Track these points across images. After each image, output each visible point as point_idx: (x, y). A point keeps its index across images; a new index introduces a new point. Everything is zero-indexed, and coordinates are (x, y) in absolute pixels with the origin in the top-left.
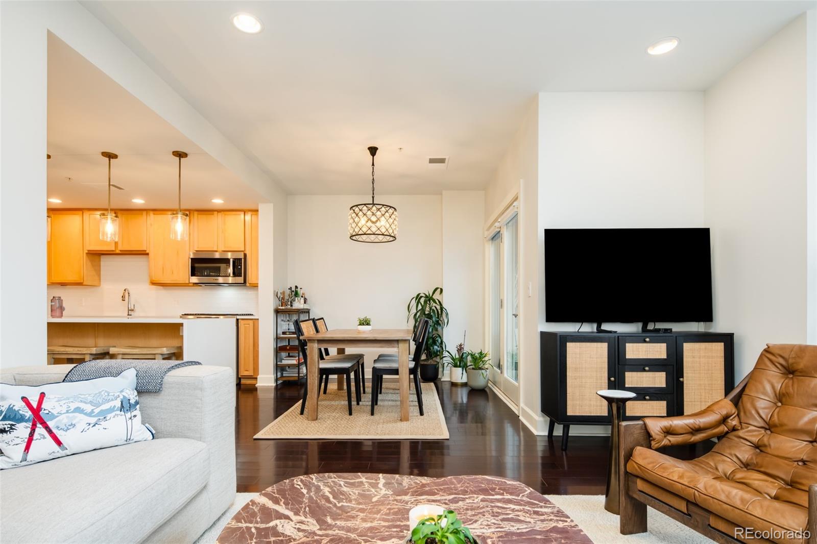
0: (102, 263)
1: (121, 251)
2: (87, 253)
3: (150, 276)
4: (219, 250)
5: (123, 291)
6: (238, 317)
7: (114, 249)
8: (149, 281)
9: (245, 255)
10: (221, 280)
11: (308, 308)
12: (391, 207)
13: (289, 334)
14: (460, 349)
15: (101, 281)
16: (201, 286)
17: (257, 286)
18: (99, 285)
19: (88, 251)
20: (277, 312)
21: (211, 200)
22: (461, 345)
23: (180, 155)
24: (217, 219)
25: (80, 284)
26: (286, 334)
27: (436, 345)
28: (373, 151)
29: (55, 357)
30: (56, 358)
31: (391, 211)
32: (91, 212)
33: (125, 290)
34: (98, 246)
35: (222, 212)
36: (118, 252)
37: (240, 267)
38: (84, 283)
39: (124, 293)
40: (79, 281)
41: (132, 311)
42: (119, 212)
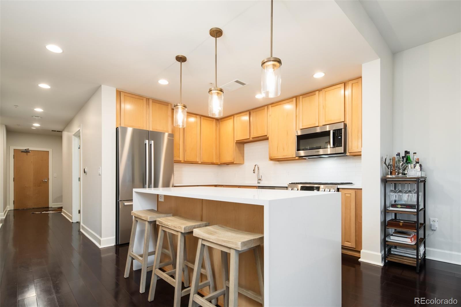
0: (245, 149)
1: (252, 138)
2: (236, 143)
3: (270, 154)
4: (320, 125)
5: (254, 166)
6: (339, 186)
7: (249, 138)
8: (268, 158)
9: (345, 126)
10: (321, 151)
11: (425, 176)
13: (401, 208)
15: (244, 160)
16: (305, 159)
17: (361, 155)
18: (243, 163)
19: (236, 141)
20: (385, 181)
24: (318, 99)
25: (232, 163)
26: (397, 207)
32: (238, 115)
33: (255, 166)
34: (240, 137)
35: (323, 90)
36: (251, 139)
37: (340, 137)
38: (235, 163)
39: (255, 168)
40: (232, 162)
41: (260, 180)
42: (251, 111)
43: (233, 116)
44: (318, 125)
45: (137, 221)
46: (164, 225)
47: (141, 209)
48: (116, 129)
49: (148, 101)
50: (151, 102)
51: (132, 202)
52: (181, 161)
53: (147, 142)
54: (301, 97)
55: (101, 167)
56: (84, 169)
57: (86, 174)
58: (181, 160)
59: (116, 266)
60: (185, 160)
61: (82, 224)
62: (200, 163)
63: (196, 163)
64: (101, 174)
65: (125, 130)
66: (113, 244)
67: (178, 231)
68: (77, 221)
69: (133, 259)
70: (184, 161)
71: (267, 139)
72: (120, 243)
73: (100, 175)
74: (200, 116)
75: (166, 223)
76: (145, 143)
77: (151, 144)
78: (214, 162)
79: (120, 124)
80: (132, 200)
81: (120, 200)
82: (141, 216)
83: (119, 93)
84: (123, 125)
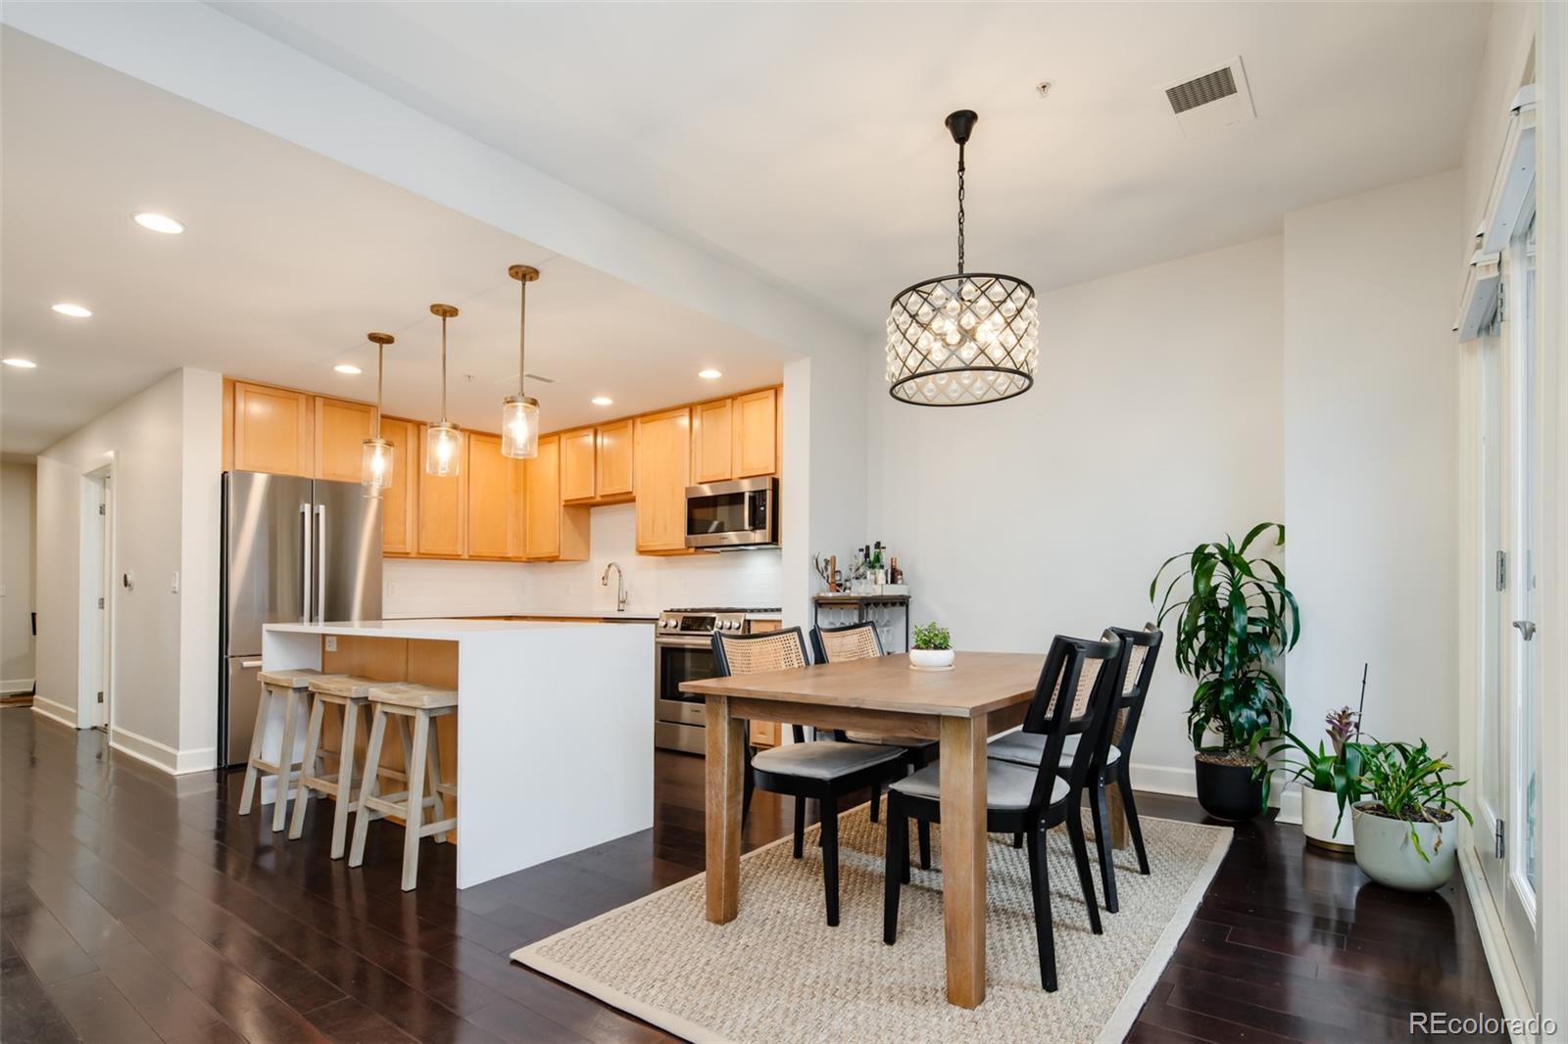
0: (592, 520)
1: (602, 496)
2: (564, 506)
3: (638, 538)
4: (733, 477)
5: (606, 567)
6: (749, 616)
7: (593, 495)
8: (635, 549)
9: (775, 483)
10: (732, 537)
11: (906, 593)
12: (1020, 282)
14: (1341, 726)
15: (591, 551)
18: (586, 560)
19: (566, 501)
20: (818, 604)
21: (699, 372)
22: (1345, 714)
23: (525, 274)
24: (731, 415)
25: (554, 559)
27: (1251, 708)
28: (961, 124)
29: (325, 699)
30: (329, 703)
31: (1021, 294)
32: (569, 435)
33: (609, 566)
34: (575, 491)
35: (739, 398)
36: (598, 499)
37: (762, 508)
38: (561, 558)
39: (607, 571)
40: (554, 555)
41: (624, 602)
42: (599, 429)
43: (557, 437)
44: (729, 477)
45: (271, 692)
46: (323, 689)
47: (282, 669)
48: (223, 476)
49: (311, 403)
50: (319, 403)
51: (260, 660)
52: (408, 553)
53: (307, 508)
54: (699, 407)
55: (180, 570)
56: (125, 576)
57: (131, 590)
58: (408, 551)
59: (216, 842)
60: (422, 551)
61: (113, 727)
62: (467, 557)
63: (456, 558)
64: (180, 588)
65: (245, 478)
66: (210, 764)
67: (345, 697)
68: (94, 725)
69: (261, 773)
70: (419, 553)
71: (633, 500)
72: (229, 763)
73: (175, 592)
74: (467, 434)
75: (326, 686)
76: (301, 511)
77: (318, 515)
78: (510, 555)
79: (234, 463)
80: (261, 655)
81: (230, 654)
82: (278, 680)
83: (232, 386)
84: (239, 466)
